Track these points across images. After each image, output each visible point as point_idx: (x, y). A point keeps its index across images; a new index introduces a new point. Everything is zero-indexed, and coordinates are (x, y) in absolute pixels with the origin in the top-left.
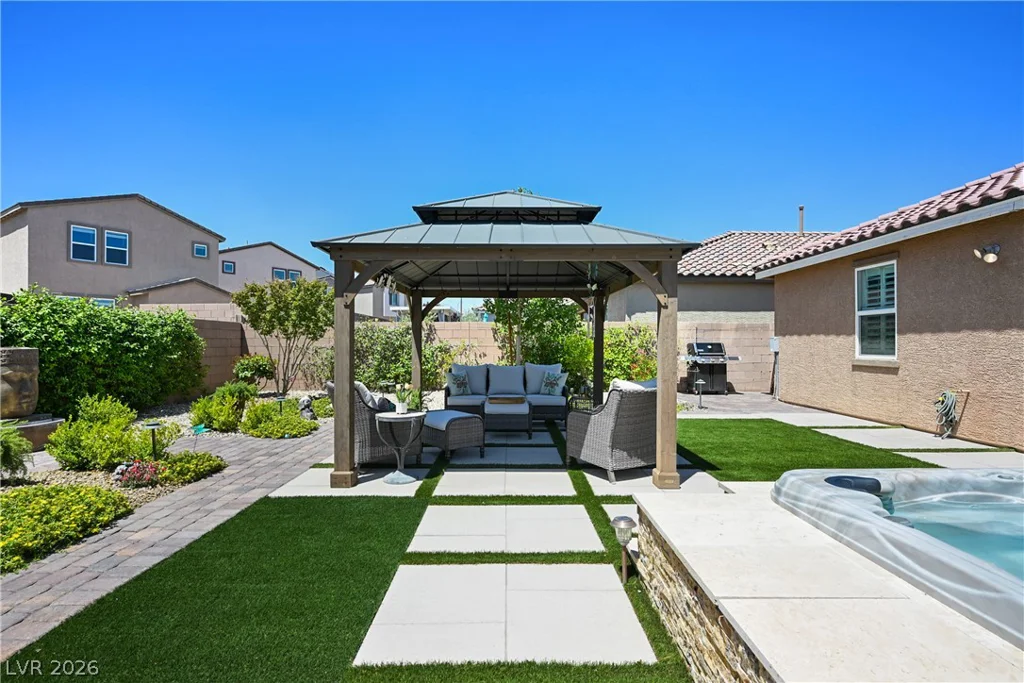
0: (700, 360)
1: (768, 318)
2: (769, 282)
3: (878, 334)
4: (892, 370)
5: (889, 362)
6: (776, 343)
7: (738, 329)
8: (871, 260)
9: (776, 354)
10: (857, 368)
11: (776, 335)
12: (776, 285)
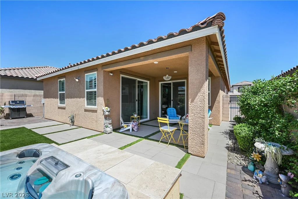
0: (12, 107)
1: (42, 92)
2: (42, 81)
3: (62, 98)
4: (64, 108)
5: (64, 106)
6: (44, 101)
7: (34, 96)
8: (61, 78)
9: (44, 104)
10: (59, 108)
11: (44, 98)
12: (44, 82)
